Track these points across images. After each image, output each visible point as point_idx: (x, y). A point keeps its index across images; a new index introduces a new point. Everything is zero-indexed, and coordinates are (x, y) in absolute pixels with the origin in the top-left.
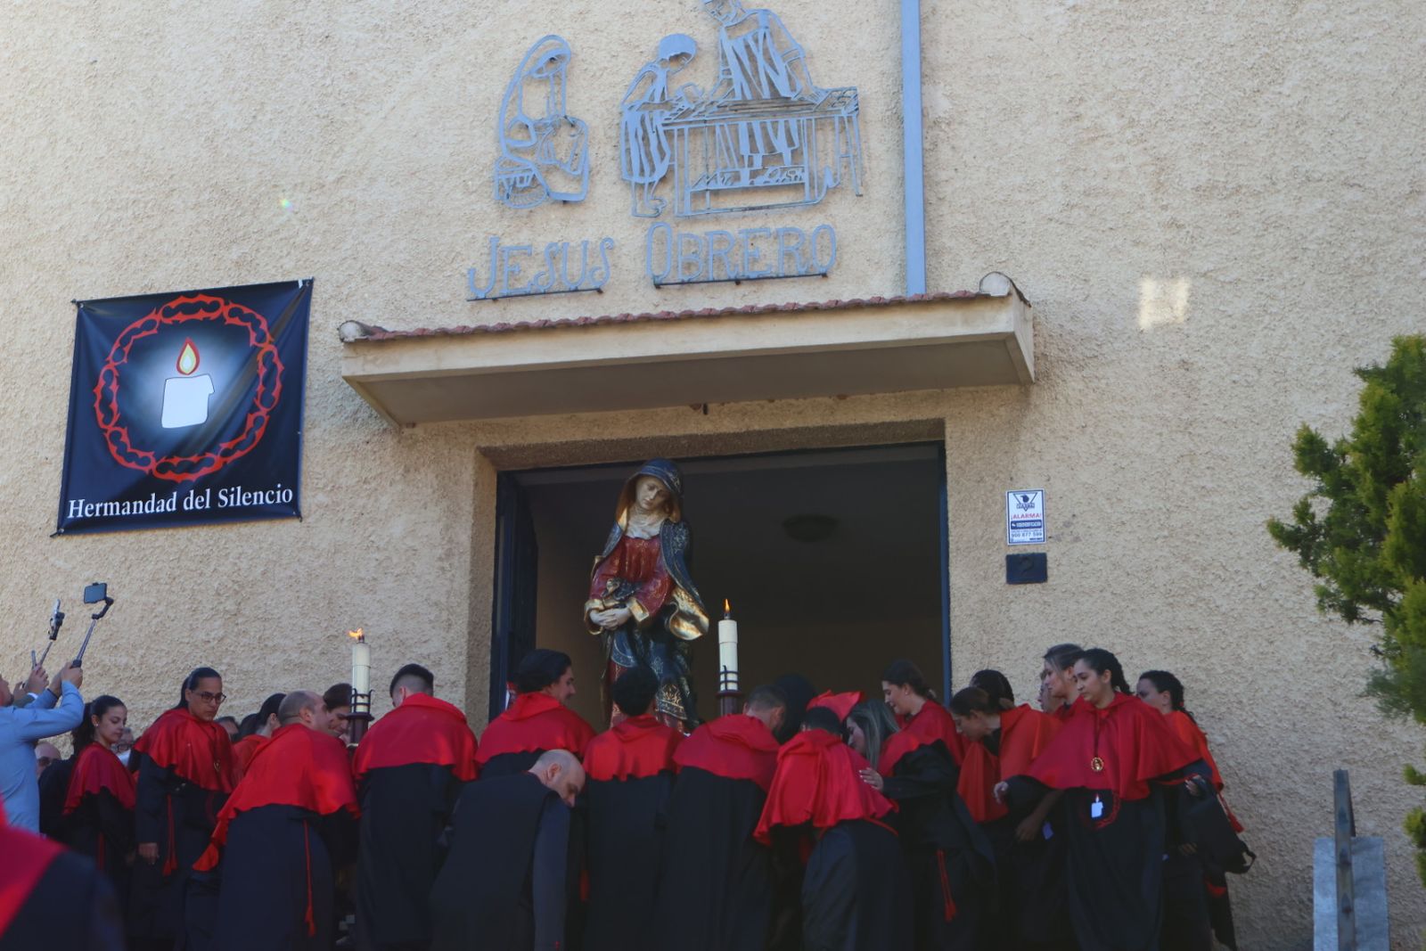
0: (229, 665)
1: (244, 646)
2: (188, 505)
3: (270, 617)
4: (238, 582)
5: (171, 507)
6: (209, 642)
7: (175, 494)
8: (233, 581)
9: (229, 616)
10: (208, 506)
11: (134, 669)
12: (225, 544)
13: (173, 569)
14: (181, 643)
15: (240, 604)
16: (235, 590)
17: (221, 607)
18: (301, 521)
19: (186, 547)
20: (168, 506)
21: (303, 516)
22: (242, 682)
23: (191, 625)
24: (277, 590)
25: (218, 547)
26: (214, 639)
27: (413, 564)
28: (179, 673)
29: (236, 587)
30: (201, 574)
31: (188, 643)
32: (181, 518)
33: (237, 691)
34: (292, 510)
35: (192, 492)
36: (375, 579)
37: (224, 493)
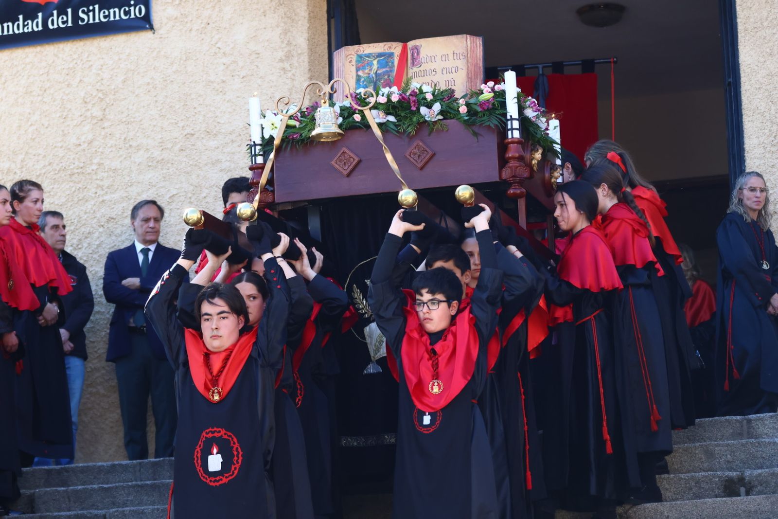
0: (100, 164)
1: (112, 147)
2: (53, 24)
3: (132, 120)
4: (101, 90)
5: (37, 26)
6: (80, 145)
7: (40, 15)
8: (98, 90)
9: (95, 121)
10: (70, 24)
11: (15, 173)
12: (88, 57)
13: (44, 82)
14: (56, 147)
15: (105, 110)
16: (99, 98)
17: (89, 114)
18: (154, 33)
19: (53, 62)
20: (35, 25)
21: (155, 29)
22: (111, 179)
23: (63, 131)
24: (137, 96)
25: (82, 60)
26: (84, 142)
27: (257, 66)
28: (56, 174)
29: (100, 95)
30: (68, 85)
31: (61, 147)
32: (47, 36)
33: (108, 187)
34: (145, 23)
35: (55, 12)
36: (224, 82)
37: (83, 12)
